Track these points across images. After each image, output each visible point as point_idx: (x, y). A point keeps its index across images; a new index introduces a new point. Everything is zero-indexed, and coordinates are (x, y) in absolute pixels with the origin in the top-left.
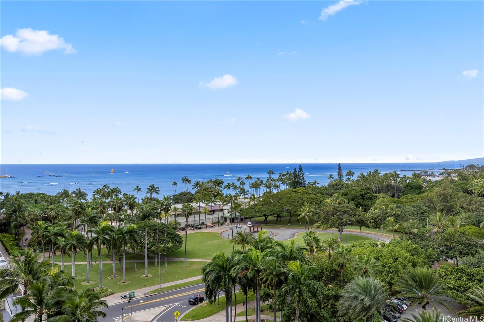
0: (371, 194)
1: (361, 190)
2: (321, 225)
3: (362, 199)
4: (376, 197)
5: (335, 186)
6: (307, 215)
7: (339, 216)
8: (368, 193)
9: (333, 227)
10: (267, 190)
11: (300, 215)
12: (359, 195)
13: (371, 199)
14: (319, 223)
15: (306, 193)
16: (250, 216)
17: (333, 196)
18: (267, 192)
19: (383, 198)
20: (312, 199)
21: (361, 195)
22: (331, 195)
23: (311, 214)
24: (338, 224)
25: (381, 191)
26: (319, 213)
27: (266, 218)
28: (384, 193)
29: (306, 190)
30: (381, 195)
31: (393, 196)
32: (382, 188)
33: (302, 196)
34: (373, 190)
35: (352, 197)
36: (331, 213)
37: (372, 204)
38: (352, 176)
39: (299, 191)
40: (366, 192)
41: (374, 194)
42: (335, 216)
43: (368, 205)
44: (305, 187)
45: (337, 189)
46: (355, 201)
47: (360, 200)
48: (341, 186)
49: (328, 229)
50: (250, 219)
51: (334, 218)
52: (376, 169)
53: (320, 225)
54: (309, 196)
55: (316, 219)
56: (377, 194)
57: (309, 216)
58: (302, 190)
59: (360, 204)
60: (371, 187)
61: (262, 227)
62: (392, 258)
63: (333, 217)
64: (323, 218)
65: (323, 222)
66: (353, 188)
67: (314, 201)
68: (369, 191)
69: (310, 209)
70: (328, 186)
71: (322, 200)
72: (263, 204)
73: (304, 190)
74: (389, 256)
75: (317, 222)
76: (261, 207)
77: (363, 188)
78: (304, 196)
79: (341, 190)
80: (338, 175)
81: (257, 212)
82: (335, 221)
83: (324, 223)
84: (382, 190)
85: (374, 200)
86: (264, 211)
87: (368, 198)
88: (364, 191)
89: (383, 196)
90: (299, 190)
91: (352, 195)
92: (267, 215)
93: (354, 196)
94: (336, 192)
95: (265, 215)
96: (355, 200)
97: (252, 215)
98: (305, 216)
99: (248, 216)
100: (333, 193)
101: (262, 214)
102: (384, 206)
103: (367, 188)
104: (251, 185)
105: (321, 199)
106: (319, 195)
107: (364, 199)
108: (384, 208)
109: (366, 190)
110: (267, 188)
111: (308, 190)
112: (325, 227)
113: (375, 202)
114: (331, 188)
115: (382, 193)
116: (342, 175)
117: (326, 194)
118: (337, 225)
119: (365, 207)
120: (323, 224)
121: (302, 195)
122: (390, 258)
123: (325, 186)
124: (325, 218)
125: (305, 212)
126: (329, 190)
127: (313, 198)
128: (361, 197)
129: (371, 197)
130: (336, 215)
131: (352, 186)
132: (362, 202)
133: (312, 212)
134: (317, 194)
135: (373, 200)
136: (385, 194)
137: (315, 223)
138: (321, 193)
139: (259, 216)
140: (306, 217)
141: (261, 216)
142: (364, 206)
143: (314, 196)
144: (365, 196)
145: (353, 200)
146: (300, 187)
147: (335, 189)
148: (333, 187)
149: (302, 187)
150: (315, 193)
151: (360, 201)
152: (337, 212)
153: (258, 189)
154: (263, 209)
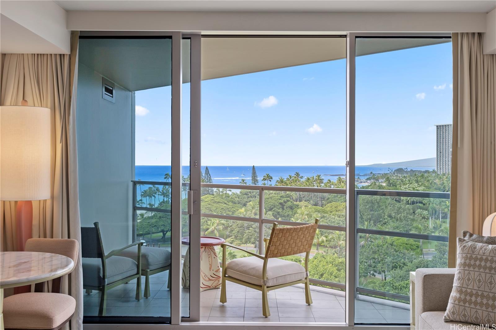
0: (291, 202)
1: (280, 198)
2: (235, 240)
3: (281, 209)
4: (298, 206)
5: (249, 194)
6: (216, 229)
7: (255, 228)
8: (288, 201)
9: (248, 242)
10: (164, 200)
11: (208, 229)
12: (278, 204)
13: (291, 208)
14: (232, 238)
15: (215, 202)
16: (144, 233)
17: (247, 206)
18: (163, 202)
19: (306, 206)
20: (222, 209)
21: (281, 204)
22: (245, 205)
23: (221, 227)
24: (254, 238)
25: (303, 199)
26: (231, 226)
27: (164, 235)
28: (305, 201)
29: (214, 198)
30: (303, 203)
31: (316, 205)
32: (303, 196)
33: (209, 206)
34: (293, 198)
35: (269, 206)
36: (246, 225)
37: (293, 214)
38: (270, 181)
39: (206, 200)
40: (285, 200)
41: (295, 203)
42: (250, 228)
43: (288, 215)
44: (213, 194)
45: (251, 197)
46: (274, 211)
47: (279, 209)
48: (256, 193)
49: (243, 245)
50: (143, 236)
51: (250, 231)
52: (297, 173)
53: (233, 241)
54: (219, 206)
55: (228, 233)
56: (298, 203)
57: (219, 231)
58: (210, 198)
59: (279, 215)
60: (291, 194)
61: (159, 246)
62: (317, 274)
63: (248, 231)
64: (236, 232)
65: (236, 237)
66: (271, 195)
67: (224, 211)
68: (288, 199)
69: (221, 221)
70: (240, 193)
71: (234, 211)
72: (160, 217)
73: (213, 198)
74: (314, 271)
75: (229, 237)
76: (159, 220)
77: (282, 195)
78: (213, 205)
79: (256, 198)
80: (252, 180)
81: (153, 227)
82: (251, 235)
83: (238, 237)
84: (304, 197)
85: (296, 209)
86: (161, 225)
87: (289, 207)
88: (283, 199)
89: (305, 205)
90: (206, 198)
91: (269, 204)
92: (166, 230)
93: (272, 205)
94: (250, 201)
95: (163, 231)
96: (273, 209)
97: (146, 232)
98: (214, 230)
99: (142, 233)
100: (247, 202)
101: (159, 229)
102: (306, 216)
103: (287, 195)
104: (143, 193)
105: (233, 209)
106: (230, 204)
107: (283, 209)
108: (306, 219)
109: (286, 197)
110: (164, 197)
111: (217, 198)
112: (238, 243)
113: (297, 211)
114: (245, 196)
115: (303, 201)
116: (257, 180)
117: (239, 203)
118: (252, 240)
119: (285, 218)
120: (236, 239)
121: (209, 204)
122: (315, 274)
123: (236, 193)
124: (238, 232)
125: (215, 225)
126: (241, 199)
127: (224, 208)
128: (280, 206)
129: (292, 206)
130: (252, 227)
131: (269, 193)
132: (282, 212)
133: (223, 224)
134: (228, 203)
135: (294, 210)
136: (307, 202)
137: (227, 239)
138: (232, 201)
139: (155, 232)
140: (216, 232)
141: (159, 231)
142: (284, 216)
143: (225, 205)
144: (285, 205)
145: (271, 209)
146: (207, 194)
147: (248, 197)
148: (246, 195)
149: (209, 194)
150: (226, 202)
151: (279, 211)
152: (253, 225)
153: (153, 198)
154: (161, 223)
